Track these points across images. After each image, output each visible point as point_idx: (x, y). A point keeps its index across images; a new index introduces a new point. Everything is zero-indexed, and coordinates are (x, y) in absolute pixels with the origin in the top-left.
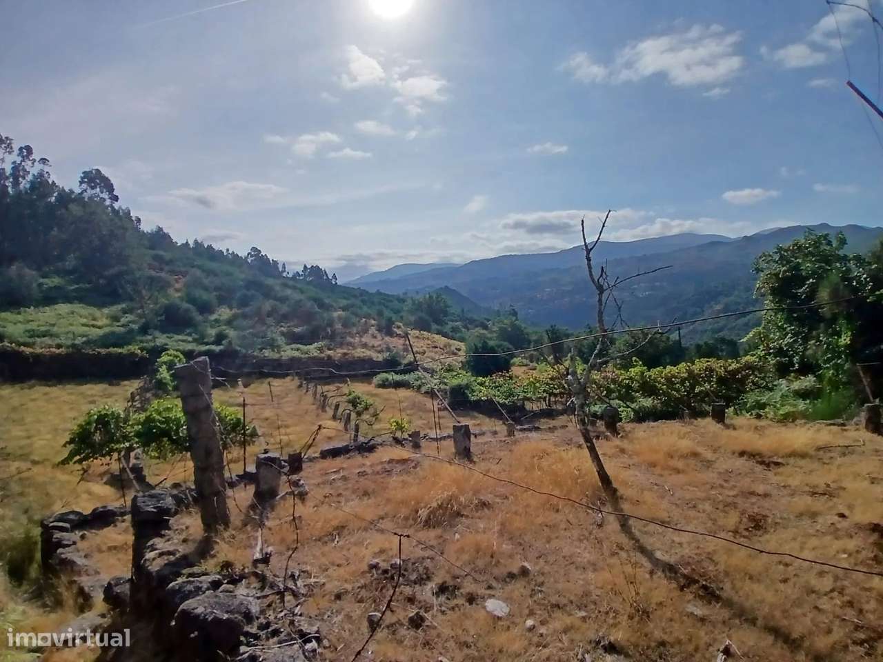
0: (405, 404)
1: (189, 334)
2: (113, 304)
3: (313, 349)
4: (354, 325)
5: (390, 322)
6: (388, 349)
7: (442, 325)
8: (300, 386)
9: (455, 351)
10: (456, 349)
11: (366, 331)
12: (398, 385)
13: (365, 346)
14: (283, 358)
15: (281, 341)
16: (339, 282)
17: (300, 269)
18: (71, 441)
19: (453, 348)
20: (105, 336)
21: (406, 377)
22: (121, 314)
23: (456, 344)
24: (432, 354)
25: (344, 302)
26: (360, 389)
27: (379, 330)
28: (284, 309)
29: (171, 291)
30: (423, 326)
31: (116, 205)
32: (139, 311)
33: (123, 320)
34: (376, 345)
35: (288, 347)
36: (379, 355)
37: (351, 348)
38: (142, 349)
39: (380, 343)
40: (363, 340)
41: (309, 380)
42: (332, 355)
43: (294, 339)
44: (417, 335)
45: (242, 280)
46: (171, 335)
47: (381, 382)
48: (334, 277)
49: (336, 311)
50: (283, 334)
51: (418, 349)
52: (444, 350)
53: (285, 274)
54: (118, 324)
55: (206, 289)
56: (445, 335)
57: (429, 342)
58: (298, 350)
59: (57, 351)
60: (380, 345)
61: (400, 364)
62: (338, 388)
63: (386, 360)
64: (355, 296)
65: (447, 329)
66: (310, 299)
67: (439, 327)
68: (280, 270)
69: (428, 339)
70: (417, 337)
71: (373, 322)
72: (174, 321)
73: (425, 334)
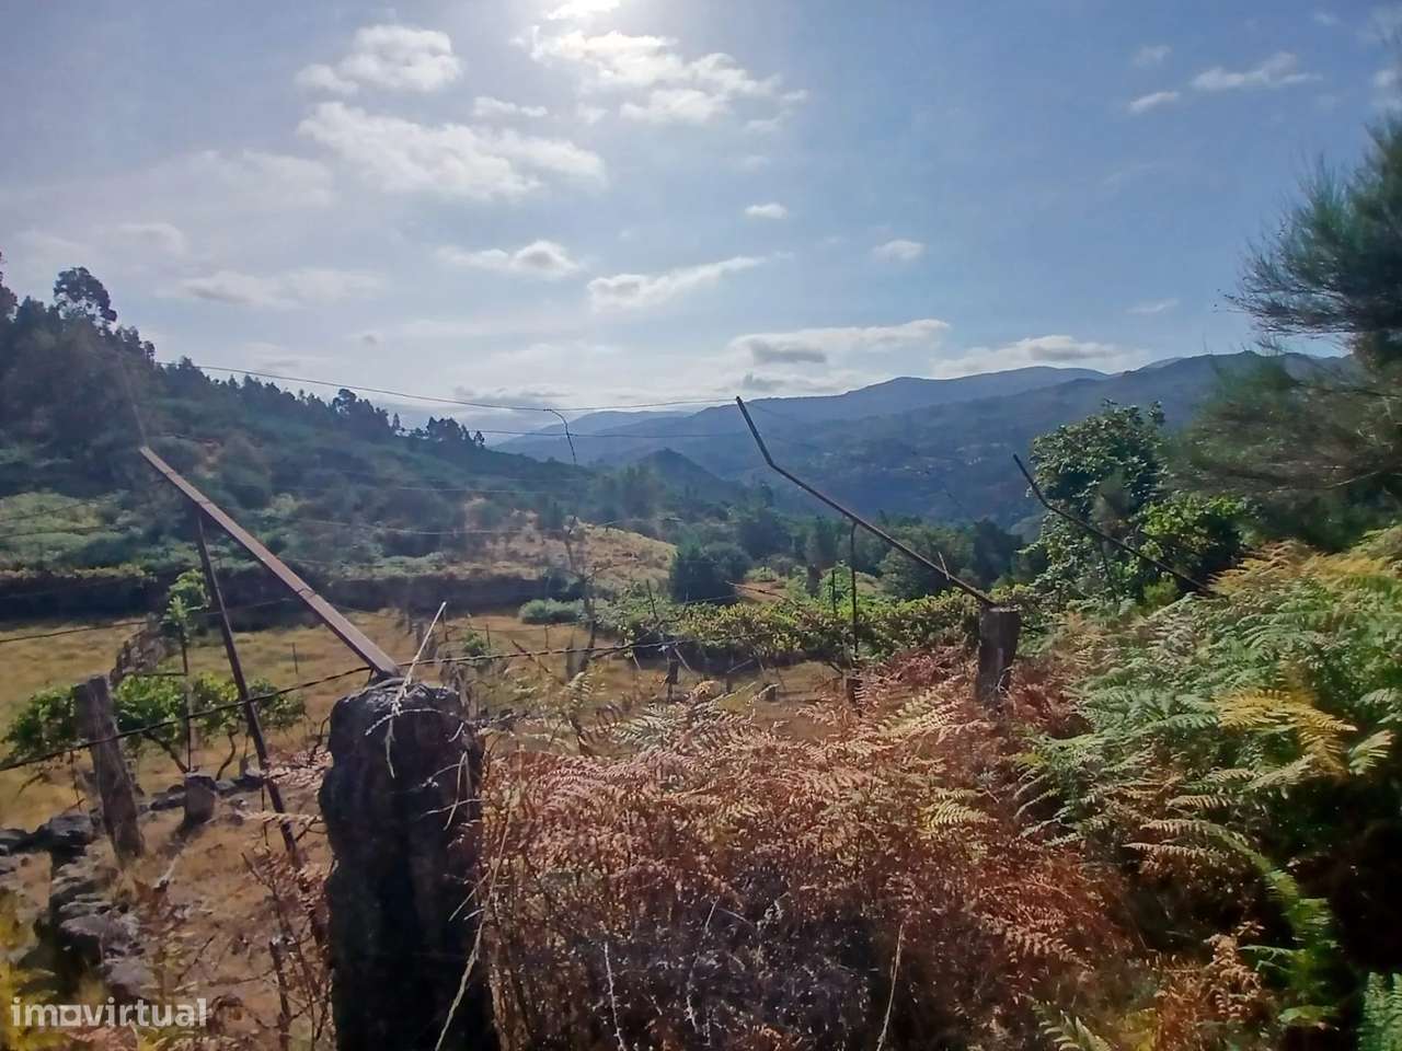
2: (105, 491)
3: (425, 565)
4: (499, 521)
5: (559, 515)
6: (546, 562)
7: (647, 517)
8: (400, 624)
9: (659, 560)
10: (661, 556)
11: (517, 531)
12: (558, 619)
13: (513, 556)
14: (377, 579)
15: (375, 550)
16: (487, 445)
17: (423, 425)
19: (657, 555)
20: (91, 548)
21: (571, 606)
22: (117, 509)
23: (661, 547)
24: (621, 568)
27: (540, 527)
28: (381, 497)
29: (198, 469)
31: (113, 327)
32: (144, 506)
33: (120, 520)
34: (530, 554)
35: (388, 560)
36: (533, 571)
37: (488, 560)
38: (147, 569)
39: (538, 549)
40: (513, 546)
41: (413, 614)
42: (455, 573)
43: (398, 547)
44: (602, 535)
45: (317, 451)
46: (195, 544)
47: (531, 615)
48: (480, 437)
49: (470, 498)
50: (380, 540)
51: (599, 560)
52: (640, 559)
53: (397, 432)
54: (113, 527)
55: (257, 468)
56: (649, 533)
57: (620, 547)
58: (402, 564)
59: (16, 574)
60: (537, 555)
61: (564, 584)
63: (543, 580)
64: (512, 469)
66: (429, 480)
68: (390, 425)
69: (618, 541)
70: (601, 539)
71: (531, 515)
73: (614, 532)
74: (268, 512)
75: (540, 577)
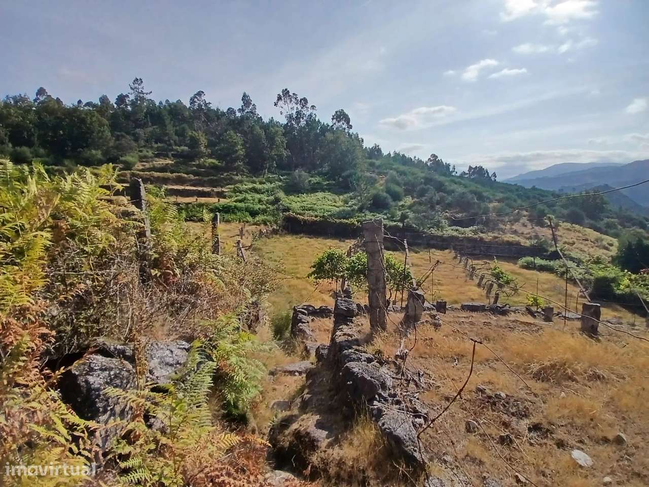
0: (546, 286)
1: (385, 214)
2: (346, 193)
3: (468, 232)
4: (507, 214)
5: (542, 214)
6: (537, 237)
7: (596, 221)
8: (455, 258)
9: (608, 246)
10: (608, 244)
11: (517, 220)
12: (542, 269)
13: (515, 232)
14: (445, 235)
15: (444, 222)
16: (498, 179)
17: (466, 170)
18: (314, 267)
19: (605, 243)
20: (340, 212)
22: (349, 200)
23: (607, 239)
24: (582, 246)
25: (500, 196)
26: (505, 267)
27: (530, 220)
28: (449, 199)
29: (377, 185)
30: (575, 219)
31: (351, 131)
32: (359, 198)
33: (350, 203)
34: (525, 233)
35: (450, 228)
36: (527, 241)
37: (501, 233)
38: (358, 221)
39: (530, 231)
40: (514, 227)
41: (462, 255)
42: (484, 237)
43: (455, 222)
44: (569, 227)
45: (422, 178)
46: (375, 214)
47: (525, 264)
48: (494, 175)
49: (491, 202)
50: (447, 218)
51: (567, 240)
52: (594, 243)
53: (454, 174)
54: (347, 205)
55: (398, 184)
56: (597, 229)
57: (580, 235)
58: (457, 230)
59: (315, 219)
60: (529, 233)
61: (547, 251)
62: (486, 263)
63: (532, 246)
64: (511, 191)
65: (601, 224)
66: (472, 192)
67: (592, 222)
68: (451, 170)
69: (579, 232)
70: (568, 229)
71: (525, 213)
72: (378, 205)
73: (577, 227)
74: (401, 203)
75: (531, 246)
